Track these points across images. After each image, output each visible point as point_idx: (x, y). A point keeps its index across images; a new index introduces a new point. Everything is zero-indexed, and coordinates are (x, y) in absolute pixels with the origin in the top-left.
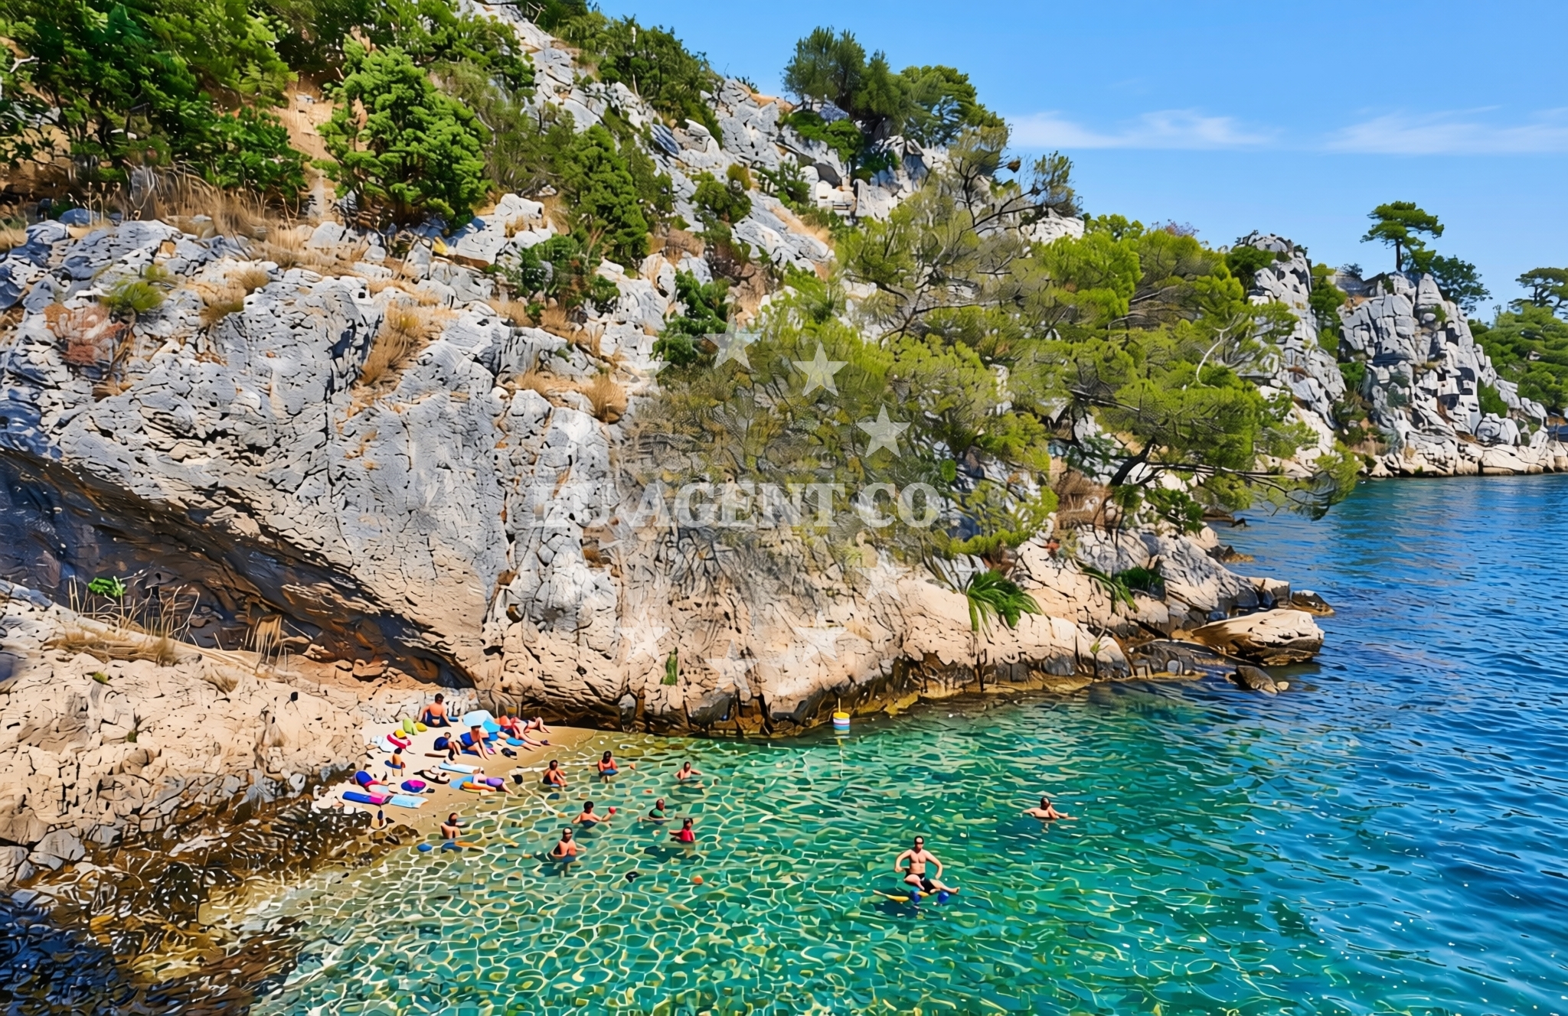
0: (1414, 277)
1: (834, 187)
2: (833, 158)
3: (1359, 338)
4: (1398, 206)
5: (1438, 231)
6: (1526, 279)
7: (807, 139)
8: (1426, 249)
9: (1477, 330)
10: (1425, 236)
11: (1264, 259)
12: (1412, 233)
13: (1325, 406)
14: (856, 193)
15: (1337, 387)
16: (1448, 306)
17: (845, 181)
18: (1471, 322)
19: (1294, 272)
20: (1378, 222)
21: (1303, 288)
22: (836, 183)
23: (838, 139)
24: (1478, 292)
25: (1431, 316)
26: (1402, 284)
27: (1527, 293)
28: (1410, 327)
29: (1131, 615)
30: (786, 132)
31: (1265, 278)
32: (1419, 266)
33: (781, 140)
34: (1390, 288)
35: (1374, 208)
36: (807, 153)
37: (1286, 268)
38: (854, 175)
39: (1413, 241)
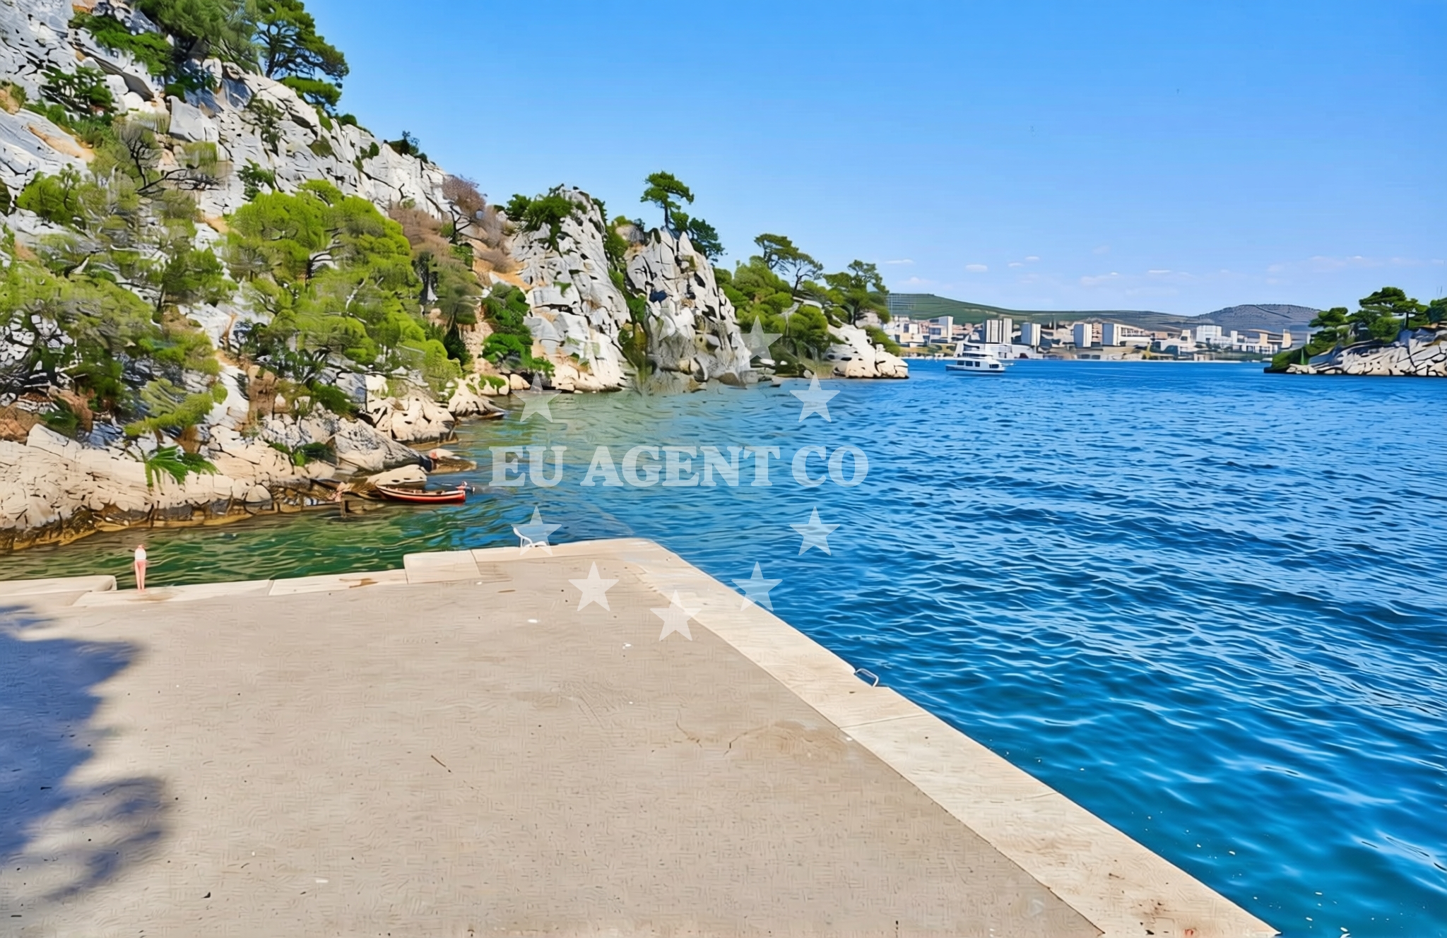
0: (676, 233)
1: (145, 100)
2: (141, 72)
3: (640, 280)
4: (663, 176)
5: (691, 199)
6: (760, 240)
7: (110, 46)
8: (682, 211)
9: (721, 278)
10: (683, 202)
11: (567, 208)
12: (672, 198)
13: (615, 334)
14: (169, 109)
15: (624, 316)
16: (699, 259)
17: (158, 96)
18: (715, 271)
19: (591, 220)
20: (650, 185)
21: (597, 235)
22: (147, 97)
23: (145, 52)
24: (718, 249)
25: (685, 265)
26: (666, 236)
27: (760, 252)
28: (672, 270)
29: (305, 474)
30: (84, 35)
31: (568, 225)
32: (680, 225)
33: (79, 45)
34: (659, 240)
35: (647, 177)
36: (110, 59)
37: (583, 217)
38: (168, 92)
39: (672, 204)
